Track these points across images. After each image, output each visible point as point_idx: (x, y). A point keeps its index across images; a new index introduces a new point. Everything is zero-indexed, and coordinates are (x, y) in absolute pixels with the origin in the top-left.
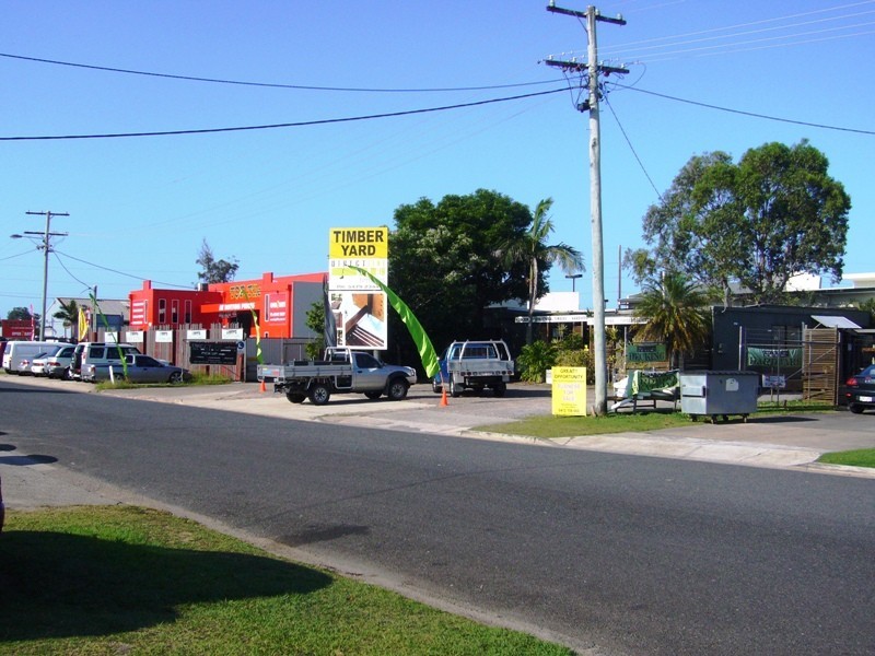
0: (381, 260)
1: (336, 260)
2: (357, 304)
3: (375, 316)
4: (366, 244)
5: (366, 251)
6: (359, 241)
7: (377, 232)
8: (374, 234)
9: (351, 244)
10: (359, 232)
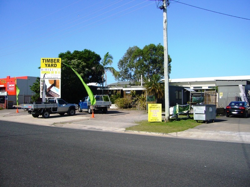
0: (59, 69)
1: (43, 69)
2: (50, 83)
3: (57, 87)
4: (53, 63)
5: (54, 66)
6: (51, 62)
7: (57, 59)
8: (56, 60)
9: (48, 63)
10: (51, 59)
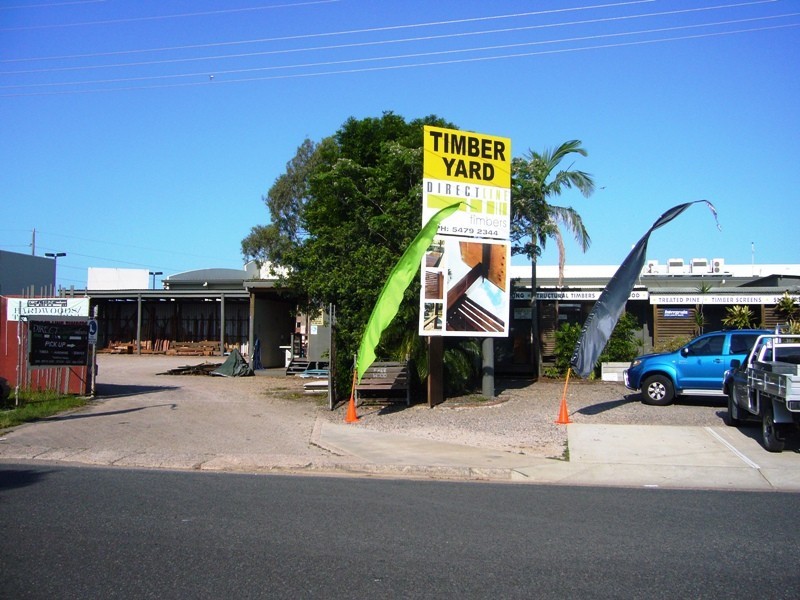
0: (502, 190)
1: (435, 183)
2: (466, 260)
3: (495, 283)
4: (480, 160)
5: (481, 172)
6: (471, 154)
7: (497, 143)
8: (492, 146)
9: (458, 157)
10: (471, 139)
